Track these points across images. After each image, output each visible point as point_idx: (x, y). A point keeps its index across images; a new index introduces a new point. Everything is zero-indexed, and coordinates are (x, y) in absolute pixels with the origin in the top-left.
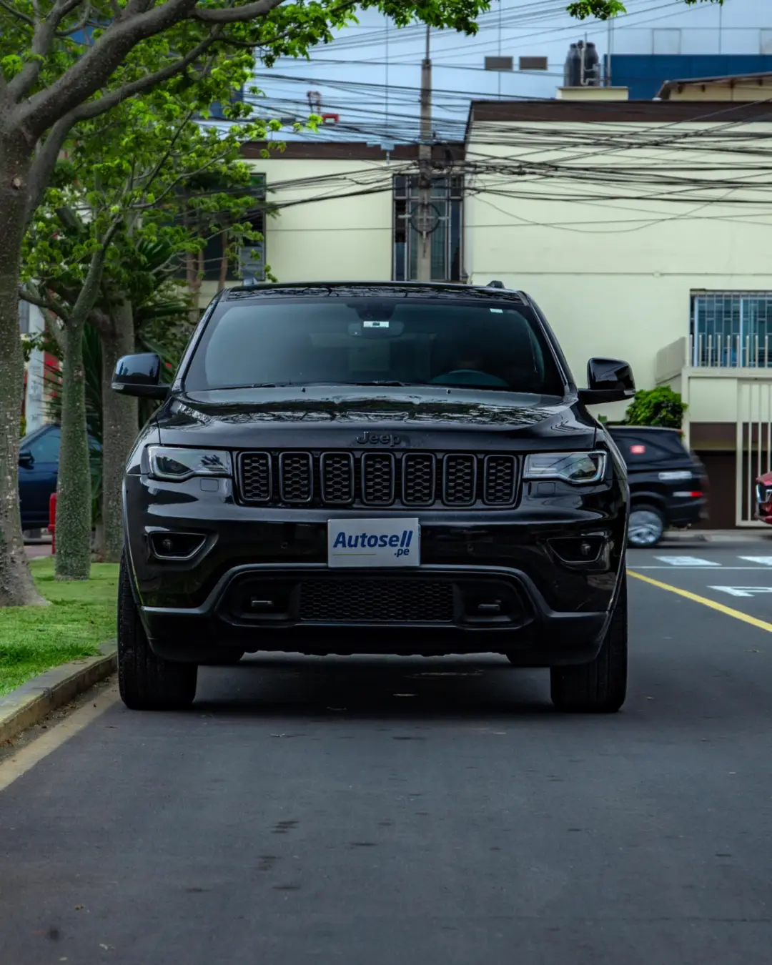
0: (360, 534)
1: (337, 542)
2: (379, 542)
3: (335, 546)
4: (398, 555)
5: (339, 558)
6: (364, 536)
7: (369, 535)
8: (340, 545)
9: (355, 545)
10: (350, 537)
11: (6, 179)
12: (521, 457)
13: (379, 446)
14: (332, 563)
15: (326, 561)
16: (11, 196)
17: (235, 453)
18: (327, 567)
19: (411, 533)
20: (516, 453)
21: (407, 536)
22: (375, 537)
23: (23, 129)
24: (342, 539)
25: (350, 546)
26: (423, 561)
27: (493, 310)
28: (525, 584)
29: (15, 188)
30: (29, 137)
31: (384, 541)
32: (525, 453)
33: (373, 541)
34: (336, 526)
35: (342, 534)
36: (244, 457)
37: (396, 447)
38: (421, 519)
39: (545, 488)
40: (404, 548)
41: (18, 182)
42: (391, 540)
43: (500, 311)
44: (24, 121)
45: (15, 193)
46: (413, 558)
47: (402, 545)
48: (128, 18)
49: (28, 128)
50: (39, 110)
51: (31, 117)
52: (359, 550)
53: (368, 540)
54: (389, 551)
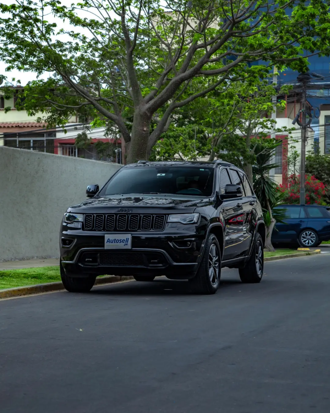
1: (107, 241)
3: (107, 242)
4: (125, 245)
5: (108, 246)
6: (115, 240)
7: (116, 239)
8: (108, 242)
9: (113, 242)
10: (111, 240)
11: (141, 128)
12: (167, 216)
13: (123, 212)
14: (105, 248)
15: (104, 247)
16: (143, 134)
17: (84, 215)
18: (104, 249)
19: (128, 239)
20: (165, 214)
21: (127, 239)
22: (118, 240)
23: (147, 112)
24: (109, 241)
25: (111, 242)
26: (132, 247)
27: (200, 170)
28: (165, 255)
29: (144, 131)
30: (149, 114)
31: (121, 241)
32: (168, 214)
33: (118, 241)
34: (107, 237)
35: (109, 239)
36: (86, 216)
37: (128, 213)
38: (132, 234)
39: (174, 225)
40: (126, 243)
41: (145, 129)
42: (123, 241)
43: (203, 170)
44: (147, 109)
45: (144, 132)
46: (129, 247)
47: (126, 242)
48: (179, 75)
49: (148, 111)
50: (152, 106)
51: (149, 108)
52: (113, 244)
53: (115, 241)
54: (122, 244)
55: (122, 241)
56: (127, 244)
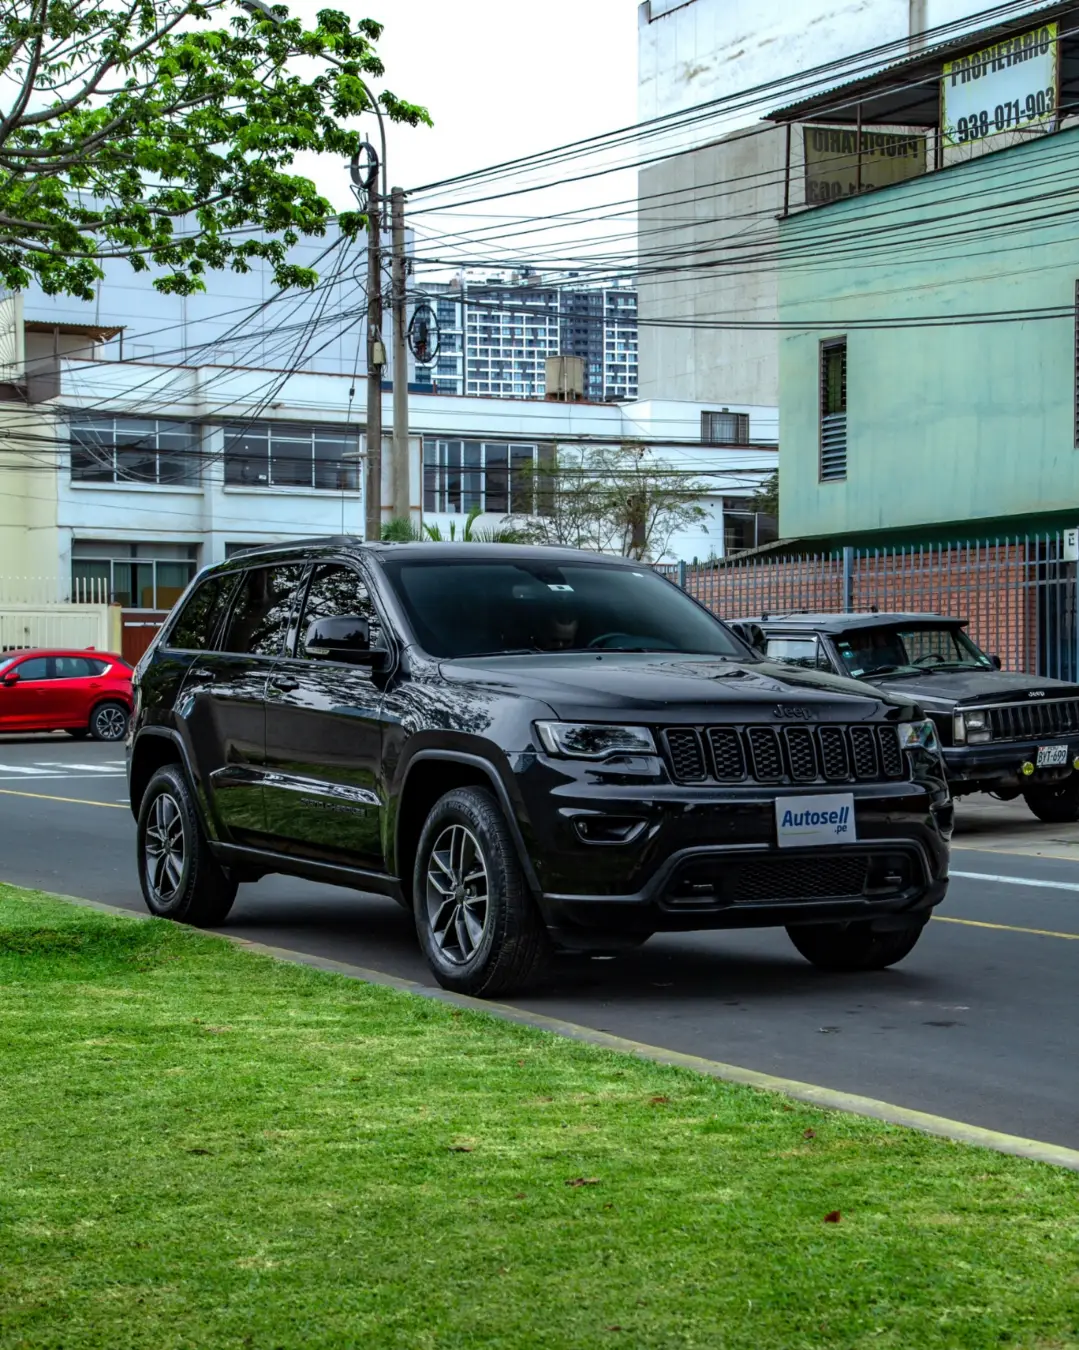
0: (804, 812)
1: (785, 821)
2: (822, 820)
3: (784, 825)
4: (838, 831)
5: (789, 837)
6: (807, 814)
7: (812, 812)
8: (788, 824)
9: (801, 824)
10: (796, 815)
12: (896, 728)
14: (780, 843)
15: (776, 841)
18: (778, 847)
19: (847, 809)
21: (844, 813)
22: (817, 814)
24: (789, 818)
25: (796, 823)
26: (859, 836)
31: (825, 818)
32: (896, 724)
33: (815, 819)
34: (783, 805)
35: (789, 813)
36: (668, 734)
38: (854, 793)
40: (842, 824)
42: (830, 817)
46: (850, 836)
47: (840, 822)
52: (804, 828)
53: (811, 818)
54: (830, 828)
55: (828, 816)
56: (844, 829)
